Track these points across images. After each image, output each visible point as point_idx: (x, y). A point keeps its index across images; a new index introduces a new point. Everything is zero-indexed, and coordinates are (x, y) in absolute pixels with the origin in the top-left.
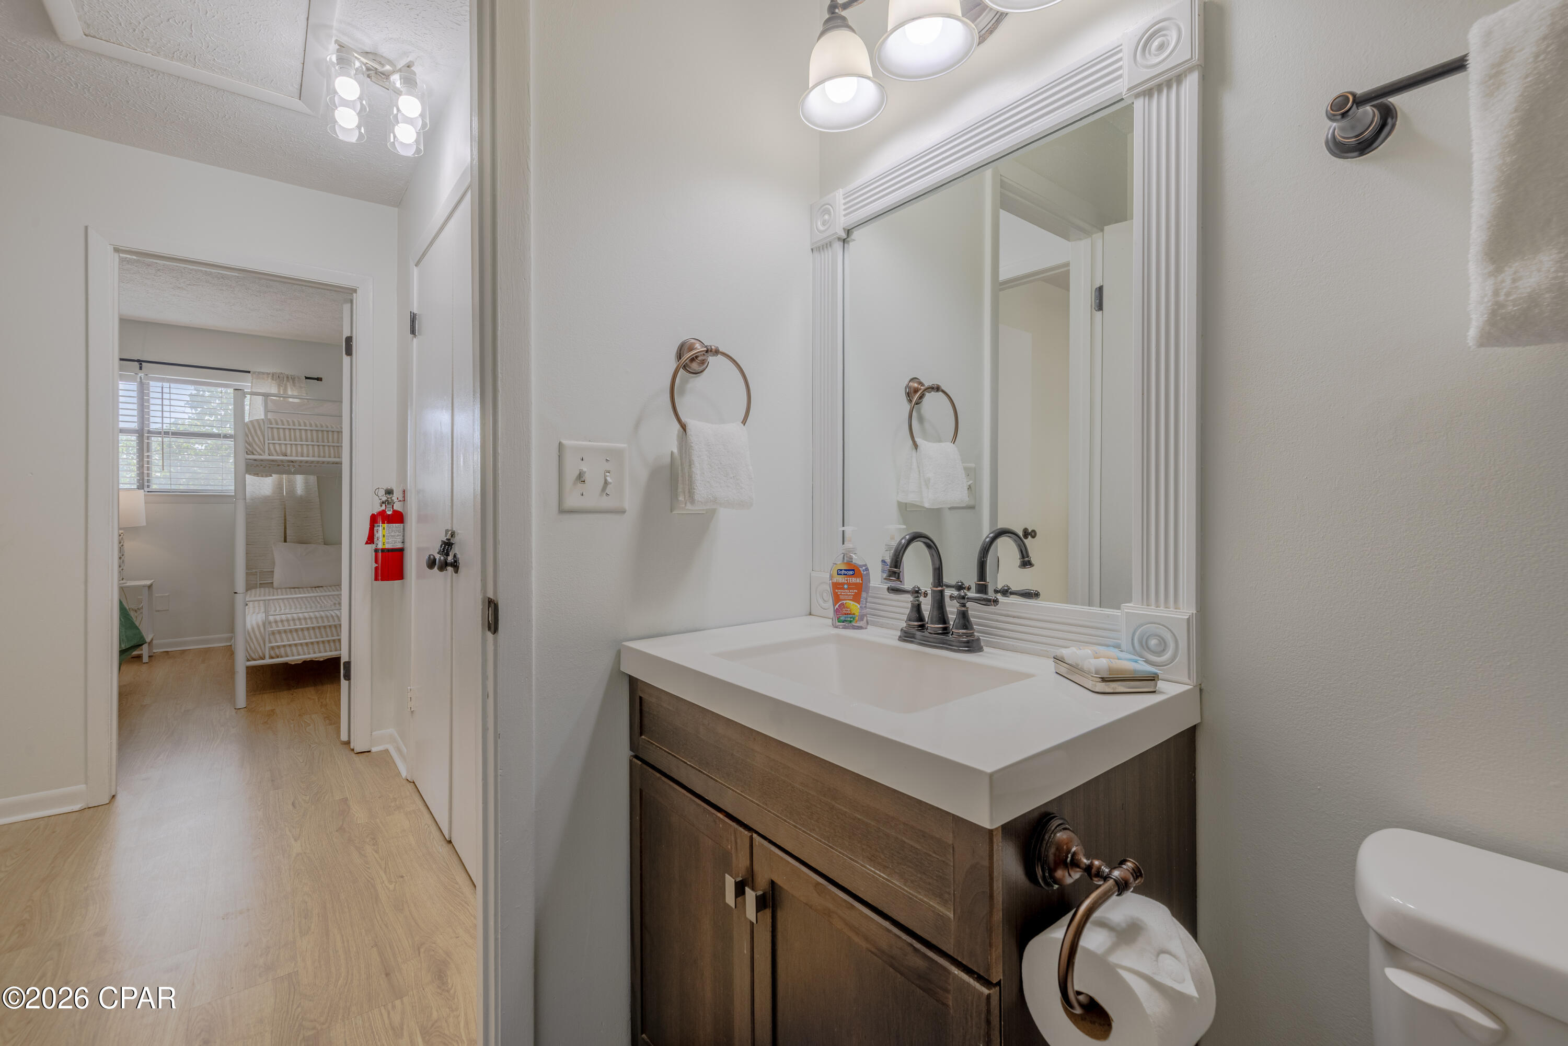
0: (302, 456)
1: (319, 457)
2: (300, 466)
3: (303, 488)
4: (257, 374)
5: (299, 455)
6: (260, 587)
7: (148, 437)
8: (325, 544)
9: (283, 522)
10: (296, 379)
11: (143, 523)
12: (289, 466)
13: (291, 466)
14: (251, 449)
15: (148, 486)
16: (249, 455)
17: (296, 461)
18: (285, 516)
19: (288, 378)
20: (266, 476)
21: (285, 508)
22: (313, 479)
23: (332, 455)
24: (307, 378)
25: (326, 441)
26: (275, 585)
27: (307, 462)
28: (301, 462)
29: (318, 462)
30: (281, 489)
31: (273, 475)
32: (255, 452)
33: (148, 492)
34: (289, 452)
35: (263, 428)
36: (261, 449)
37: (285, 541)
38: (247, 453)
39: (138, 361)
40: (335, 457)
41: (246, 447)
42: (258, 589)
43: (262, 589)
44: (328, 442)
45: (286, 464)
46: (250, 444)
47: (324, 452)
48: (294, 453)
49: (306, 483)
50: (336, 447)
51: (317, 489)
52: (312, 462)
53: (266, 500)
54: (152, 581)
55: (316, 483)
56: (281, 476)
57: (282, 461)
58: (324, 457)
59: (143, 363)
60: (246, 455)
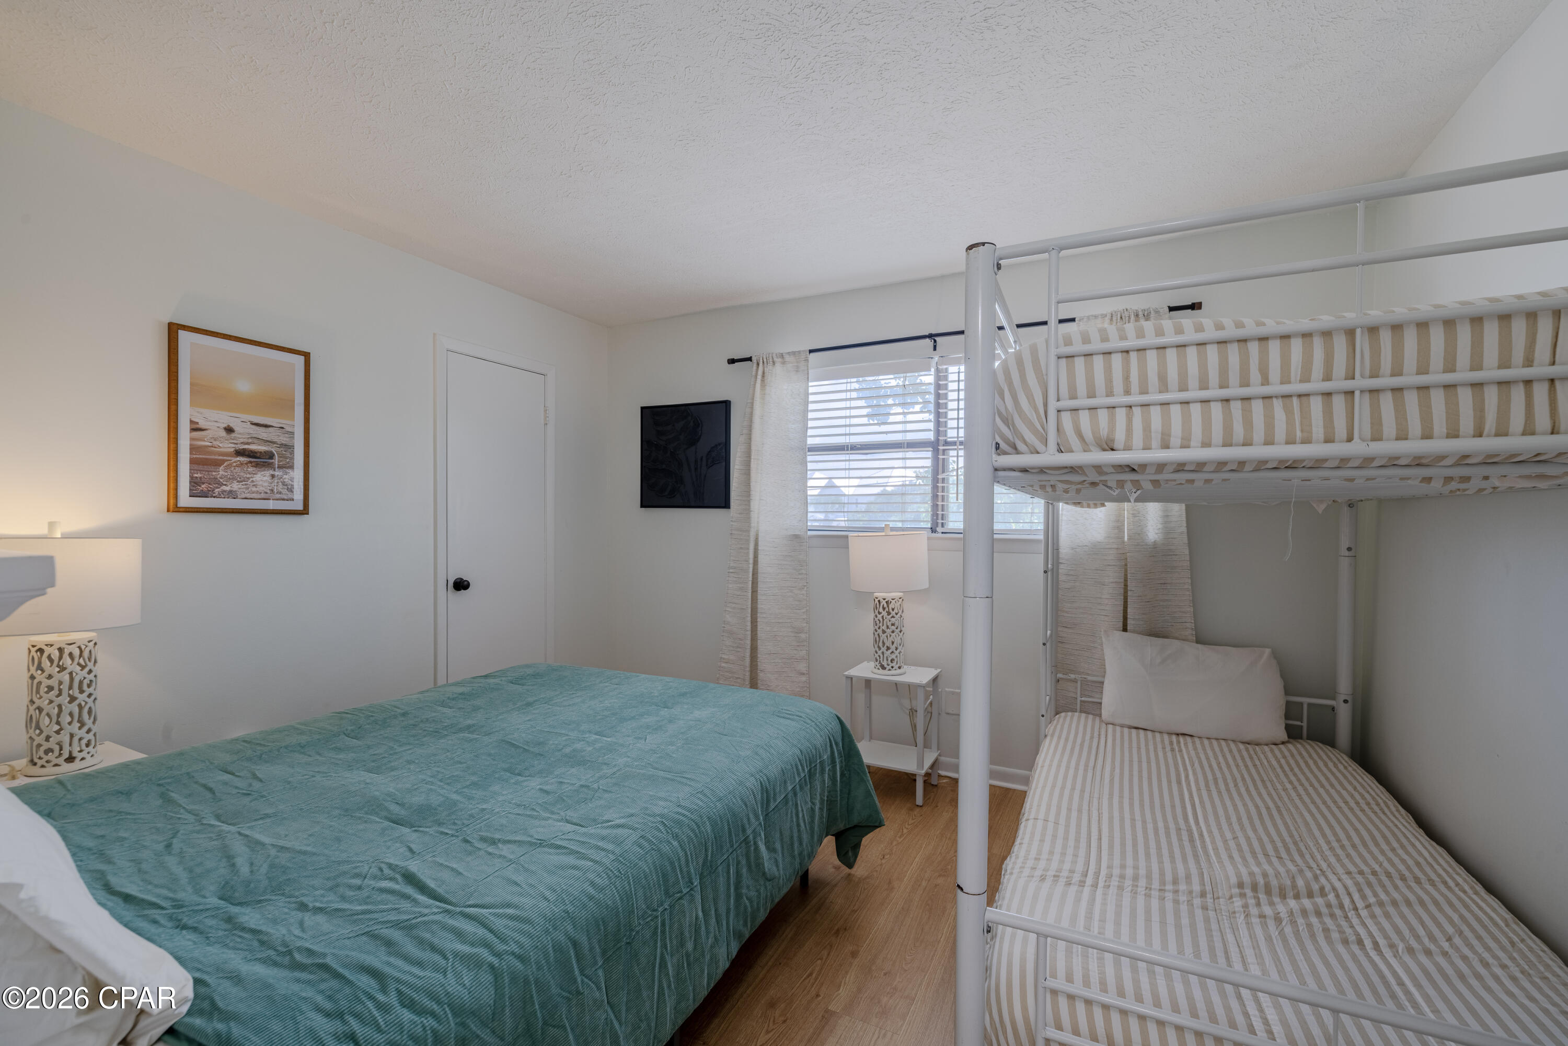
0: (1166, 446)
1: (1227, 444)
2: (1156, 483)
3: (1160, 526)
4: (1085, 320)
5: (1155, 443)
6: (1081, 712)
7: (944, 450)
8: (1197, 642)
9: (1122, 591)
10: (1153, 315)
11: (926, 586)
12: (1121, 484)
13: (1128, 486)
14: (1011, 437)
15: (943, 525)
16: (1005, 453)
17: (1143, 466)
18: (1126, 580)
19: (1137, 315)
20: (1096, 506)
21: (1126, 565)
22: (1178, 510)
23: (1280, 432)
24: (1172, 309)
25: (1255, 375)
26: (1105, 713)
27: (1180, 467)
28: (1161, 467)
29: (1221, 465)
30: (1120, 528)
31: (1106, 504)
32: (1021, 446)
33: (942, 533)
34: (1120, 437)
35: (1043, 363)
36: (1035, 432)
37: (1125, 629)
38: (997, 446)
39: (930, 336)
40: (1290, 441)
41: (996, 430)
42: (1077, 714)
43: (1083, 715)
44: (1265, 381)
45: (1112, 479)
46: (1007, 421)
47: (1248, 424)
48: (1138, 439)
49: (1166, 517)
50: (1295, 400)
51: (1184, 529)
52: (1200, 466)
53: (1095, 550)
54: (939, 670)
55: (1184, 519)
56: (1121, 504)
57: (1098, 468)
58: (1247, 443)
59: (937, 339)
60: (995, 457)
